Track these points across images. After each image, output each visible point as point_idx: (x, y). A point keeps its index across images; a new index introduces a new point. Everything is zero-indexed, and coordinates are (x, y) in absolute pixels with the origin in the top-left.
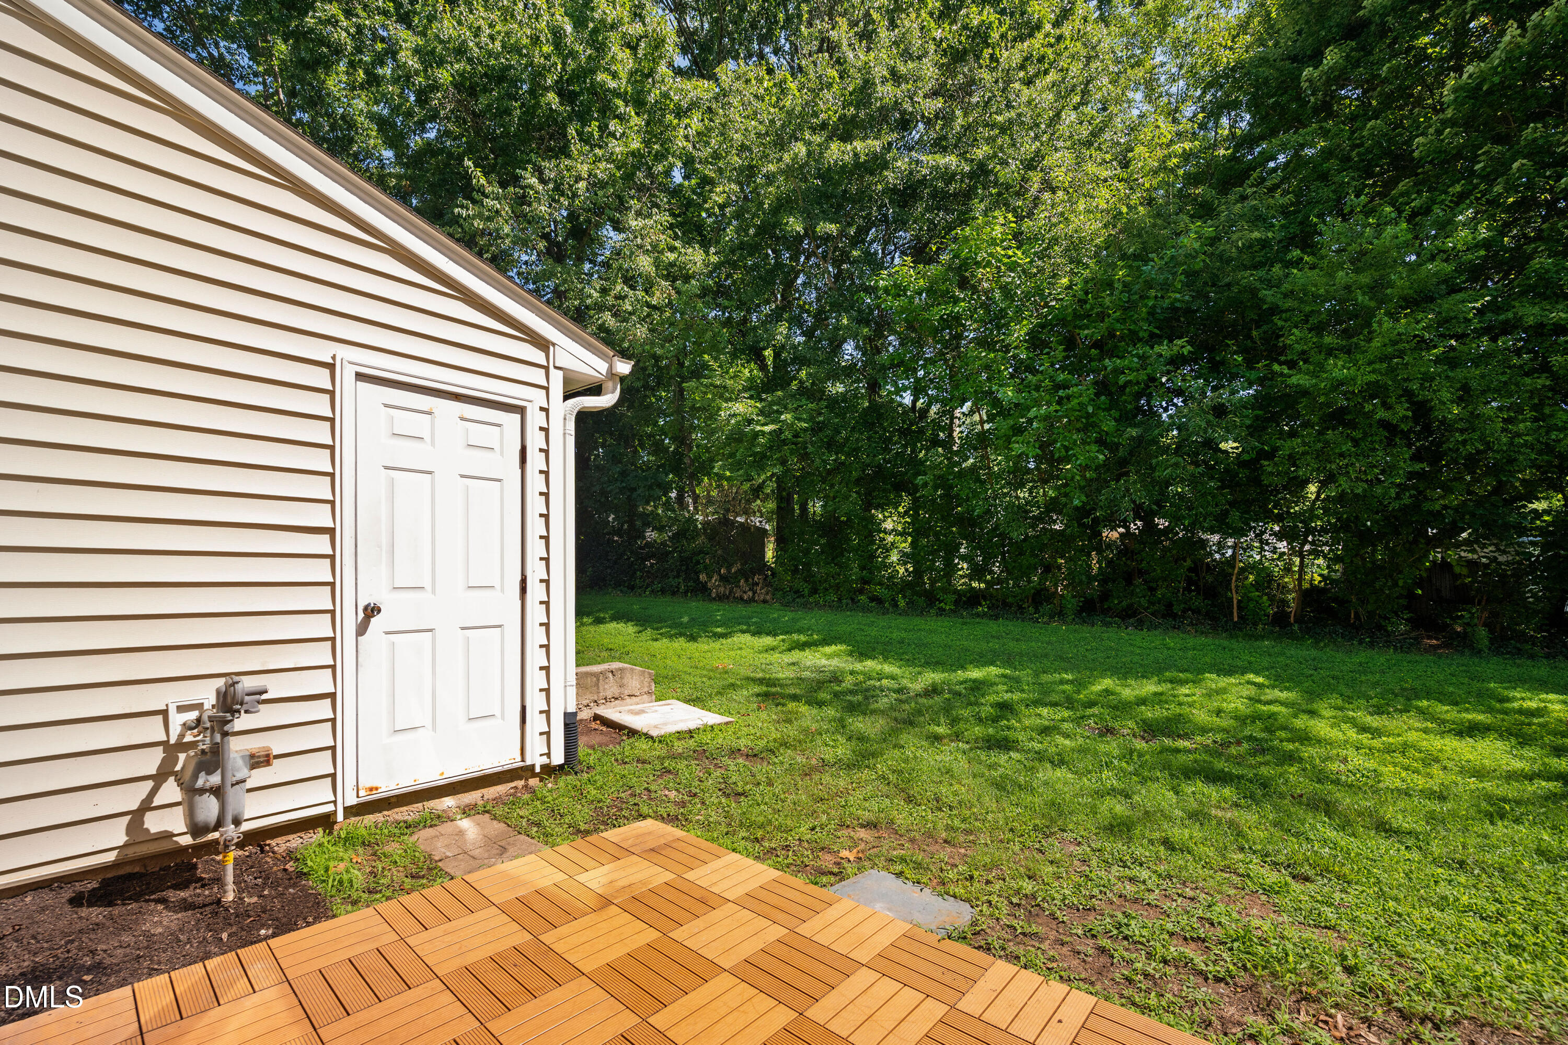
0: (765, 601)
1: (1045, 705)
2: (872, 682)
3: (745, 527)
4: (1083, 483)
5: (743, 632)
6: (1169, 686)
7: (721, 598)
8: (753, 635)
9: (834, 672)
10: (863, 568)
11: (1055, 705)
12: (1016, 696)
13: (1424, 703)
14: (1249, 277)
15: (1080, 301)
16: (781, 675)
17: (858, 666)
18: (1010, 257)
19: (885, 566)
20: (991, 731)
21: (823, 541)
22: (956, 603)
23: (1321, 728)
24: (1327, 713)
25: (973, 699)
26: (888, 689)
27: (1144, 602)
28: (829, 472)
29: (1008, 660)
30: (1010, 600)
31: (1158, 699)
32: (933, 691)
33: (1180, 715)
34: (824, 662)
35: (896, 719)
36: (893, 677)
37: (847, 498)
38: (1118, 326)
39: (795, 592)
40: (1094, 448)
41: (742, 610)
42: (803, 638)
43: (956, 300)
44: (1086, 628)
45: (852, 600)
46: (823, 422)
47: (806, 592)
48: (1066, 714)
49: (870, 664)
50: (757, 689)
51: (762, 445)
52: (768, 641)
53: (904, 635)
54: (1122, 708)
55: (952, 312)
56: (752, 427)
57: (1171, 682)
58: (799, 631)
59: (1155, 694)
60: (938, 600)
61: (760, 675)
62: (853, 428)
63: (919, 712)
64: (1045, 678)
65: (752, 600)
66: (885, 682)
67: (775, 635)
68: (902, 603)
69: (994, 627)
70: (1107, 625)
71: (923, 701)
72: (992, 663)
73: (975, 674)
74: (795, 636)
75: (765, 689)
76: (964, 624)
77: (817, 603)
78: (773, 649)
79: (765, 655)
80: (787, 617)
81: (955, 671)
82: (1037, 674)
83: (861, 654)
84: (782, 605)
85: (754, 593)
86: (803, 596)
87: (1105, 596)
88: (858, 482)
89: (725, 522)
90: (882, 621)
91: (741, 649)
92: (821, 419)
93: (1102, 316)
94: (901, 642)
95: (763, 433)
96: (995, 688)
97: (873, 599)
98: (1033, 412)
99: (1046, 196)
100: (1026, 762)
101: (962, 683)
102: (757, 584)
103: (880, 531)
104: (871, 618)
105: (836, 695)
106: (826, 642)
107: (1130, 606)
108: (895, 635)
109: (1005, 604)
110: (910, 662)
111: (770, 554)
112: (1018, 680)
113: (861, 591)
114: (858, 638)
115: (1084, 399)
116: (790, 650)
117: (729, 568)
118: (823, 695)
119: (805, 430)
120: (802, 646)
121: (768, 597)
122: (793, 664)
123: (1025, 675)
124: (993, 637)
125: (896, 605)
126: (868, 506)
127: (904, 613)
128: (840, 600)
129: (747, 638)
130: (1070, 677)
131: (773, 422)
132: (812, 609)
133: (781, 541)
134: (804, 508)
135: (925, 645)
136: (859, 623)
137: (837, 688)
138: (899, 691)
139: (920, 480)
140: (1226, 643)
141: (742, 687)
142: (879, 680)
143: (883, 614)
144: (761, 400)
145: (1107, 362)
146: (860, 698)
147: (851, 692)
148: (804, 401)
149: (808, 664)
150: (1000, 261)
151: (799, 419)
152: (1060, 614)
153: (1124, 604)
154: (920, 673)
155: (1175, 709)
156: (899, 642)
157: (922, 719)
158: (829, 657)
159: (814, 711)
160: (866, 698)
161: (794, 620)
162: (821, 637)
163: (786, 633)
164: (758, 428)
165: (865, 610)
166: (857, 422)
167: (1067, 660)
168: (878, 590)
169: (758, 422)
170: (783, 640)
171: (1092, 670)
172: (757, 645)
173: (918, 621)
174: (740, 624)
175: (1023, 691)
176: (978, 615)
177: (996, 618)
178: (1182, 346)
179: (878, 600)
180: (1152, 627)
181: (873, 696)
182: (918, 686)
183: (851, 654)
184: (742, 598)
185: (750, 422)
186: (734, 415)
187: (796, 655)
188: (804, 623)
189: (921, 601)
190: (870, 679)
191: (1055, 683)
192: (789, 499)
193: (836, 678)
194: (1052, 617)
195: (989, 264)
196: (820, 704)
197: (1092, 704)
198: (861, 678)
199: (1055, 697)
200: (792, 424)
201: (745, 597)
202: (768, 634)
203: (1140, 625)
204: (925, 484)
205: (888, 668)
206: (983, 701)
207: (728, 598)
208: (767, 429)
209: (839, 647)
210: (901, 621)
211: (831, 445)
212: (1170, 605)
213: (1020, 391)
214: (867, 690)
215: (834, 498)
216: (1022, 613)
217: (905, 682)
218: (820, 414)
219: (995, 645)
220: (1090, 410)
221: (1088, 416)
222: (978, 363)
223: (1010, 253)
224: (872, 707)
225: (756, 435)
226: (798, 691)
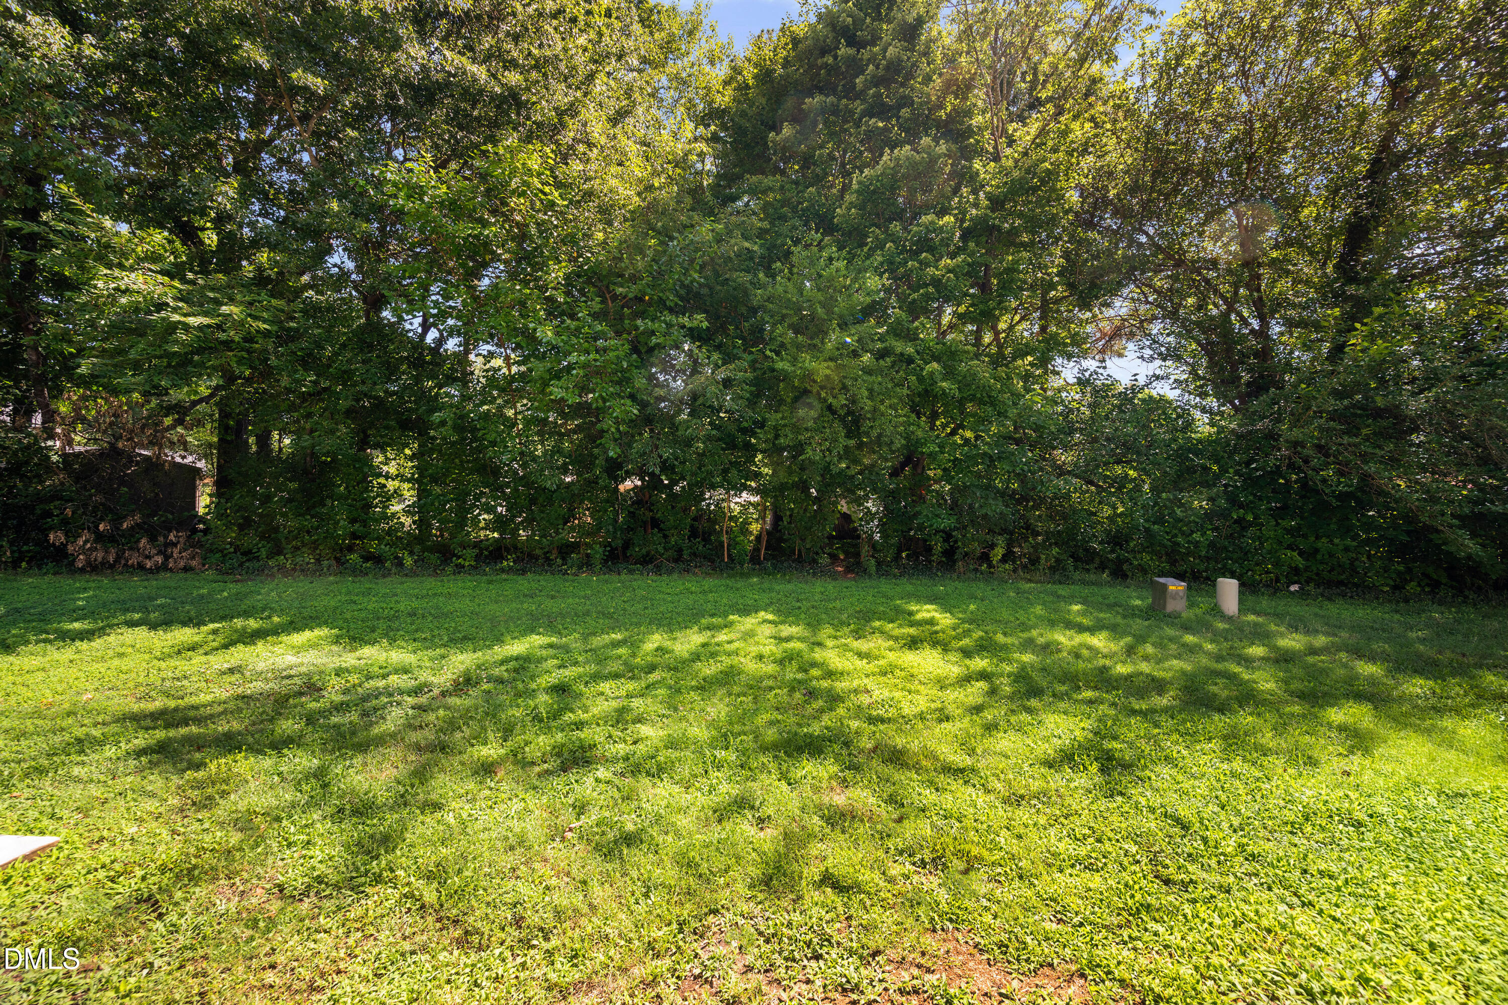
0: (186, 569)
1: (606, 678)
2: (372, 683)
3: (152, 466)
4: (617, 436)
5: (132, 624)
6: (709, 633)
7: (93, 568)
8: (153, 626)
9: (309, 675)
10: (353, 521)
11: (616, 676)
12: (570, 672)
13: (877, 624)
14: (744, 278)
15: (614, 258)
16: (204, 698)
17: (350, 659)
18: (545, 194)
19: (385, 517)
20: (560, 737)
21: (293, 485)
22: (477, 558)
23: (832, 657)
24: (830, 643)
25: (520, 686)
26: (401, 692)
27: (661, 549)
28: (304, 397)
29: (551, 627)
30: (538, 552)
31: (707, 652)
32: (465, 683)
33: (732, 666)
34: (290, 659)
35: (418, 748)
36: (405, 670)
37: (333, 432)
38: (649, 291)
39: (244, 554)
40: (629, 402)
41: (138, 585)
42: (253, 624)
43: (485, 224)
44: (615, 577)
45: (337, 560)
46: (297, 330)
47: (264, 553)
48: (631, 686)
49: (367, 651)
50: (141, 741)
51: (183, 344)
52: (184, 635)
53: (415, 604)
54: (679, 667)
55: (481, 233)
56: (163, 314)
57: (708, 628)
58: (246, 614)
59: (704, 645)
60: (455, 555)
61: (158, 704)
62: (344, 346)
63: (452, 726)
64: (597, 641)
65: (164, 568)
66: (394, 679)
67: (199, 624)
68: (408, 561)
69: (524, 583)
70: (631, 572)
71: (454, 701)
72: (532, 630)
73: (517, 647)
74: (238, 623)
75: (160, 734)
76: (490, 582)
77: (281, 568)
78: (192, 648)
79: (173, 663)
80: (227, 591)
81: (490, 647)
82: (585, 637)
83: (353, 639)
84: (220, 572)
85: (167, 558)
86: (258, 559)
87: (627, 545)
88: (349, 413)
89: (112, 453)
90: (384, 586)
91: (121, 655)
92: (293, 324)
93: (634, 279)
94: (412, 614)
95: (187, 327)
96: (544, 665)
97: (368, 557)
98: (573, 358)
99: (581, 148)
100: (617, 781)
101: (502, 663)
102: (174, 545)
103: (380, 475)
104: (366, 583)
105: (311, 719)
106: (293, 627)
107: (648, 553)
108: (404, 605)
109: (532, 557)
110: (429, 643)
111: (203, 502)
112: (566, 649)
113: (350, 549)
114: (348, 615)
115: (622, 354)
116: (226, 646)
117: (117, 521)
118: (288, 726)
119: (266, 334)
120: (251, 638)
121: (194, 563)
122: (231, 671)
123: (572, 640)
124: (525, 596)
125: (400, 563)
126: (364, 443)
127: (412, 574)
128: (318, 561)
129: (141, 634)
130: (618, 636)
131: (206, 314)
132: (273, 576)
133: (222, 485)
134: (264, 440)
135: (446, 615)
136: (349, 593)
137: (313, 705)
138: (416, 691)
139: (437, 416)
140: (729, 582)
141: (100, 743)
142: (385, 676)
143: (384, 576)
144: (184, 280)
145: (639, 322)
146: (353, 716)
147: (340, 708)
148: (264, 295)
149: (261, 666)
150: (536, 195)
151: (256, 318)
152: (587, 564)
153: (644, 551)
154: (443, 657)
155: (727, 661)
156: (410, 615)
157: (458, 735)
158: (298, 650)
159: (267, 763)
160: (365, 714)
161: (239, 597)
162: (286, 619)
163: (223, 618)
164: (176, 318)
165: (357, 572)
166: (349, 339)
167: (610, 616)
168: (373, 547)
169: (175, 310)
170: (215, 632)
171: (638, 625)
172: (158, 644)
173: (430, 584)
174: (127, 610)
175: (576, 663)
176: (503, 570)
177: (523, 572)
178: (700, 320)
179: (377, 560)
180: (670, 572)
181: (375, 709)
182: (443, 678)
183: (337, 641)
184: (141, 567)
185: (161, 306)
186: (126, 291)
187: (239, 654)
188: (258, 599)
189: (434, 558)
190: (369, 677)
191: (605, 646)
192: (240, 429)
193: (312, 688)
194: (580, 568)
195: (523, 194)
196: (280, 745)
197: (652, 668)
198: (354, 679)
199: (615, 666)
200: (242, 323)
201: (149, 564)
202: (184, 624)
203: (658, 570)
204: (443, 423)
205: (398, 656)
206: (533, 686)
207: (112, 567)
208: (194, 321)
209: (317, 632)
210: (411, 585)
211: (307, 361)
212: (680, 551)
213: (557, 334)
214: (365, 699)
215: (312, 431)
216: (550, 565)
217: (425, 676)
218: (293, 319)
219: (530, 606)
220: (625, 365)
221: (623, 371)
222: (511, 297)
223: (547, 189)
224: (376, 730)
225: (173, 327)
226: (236, 726)
